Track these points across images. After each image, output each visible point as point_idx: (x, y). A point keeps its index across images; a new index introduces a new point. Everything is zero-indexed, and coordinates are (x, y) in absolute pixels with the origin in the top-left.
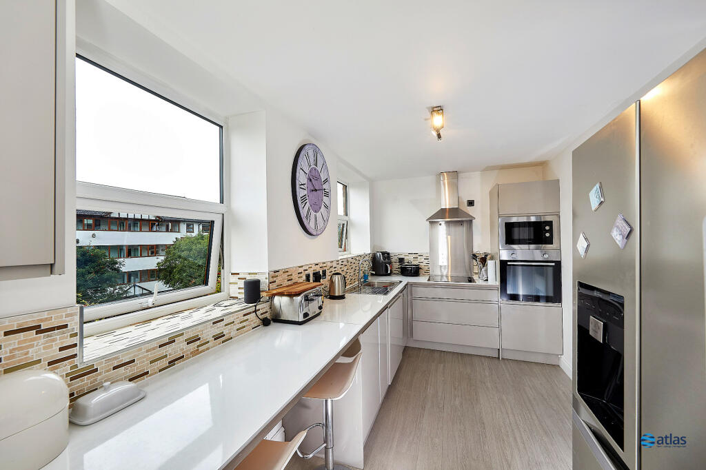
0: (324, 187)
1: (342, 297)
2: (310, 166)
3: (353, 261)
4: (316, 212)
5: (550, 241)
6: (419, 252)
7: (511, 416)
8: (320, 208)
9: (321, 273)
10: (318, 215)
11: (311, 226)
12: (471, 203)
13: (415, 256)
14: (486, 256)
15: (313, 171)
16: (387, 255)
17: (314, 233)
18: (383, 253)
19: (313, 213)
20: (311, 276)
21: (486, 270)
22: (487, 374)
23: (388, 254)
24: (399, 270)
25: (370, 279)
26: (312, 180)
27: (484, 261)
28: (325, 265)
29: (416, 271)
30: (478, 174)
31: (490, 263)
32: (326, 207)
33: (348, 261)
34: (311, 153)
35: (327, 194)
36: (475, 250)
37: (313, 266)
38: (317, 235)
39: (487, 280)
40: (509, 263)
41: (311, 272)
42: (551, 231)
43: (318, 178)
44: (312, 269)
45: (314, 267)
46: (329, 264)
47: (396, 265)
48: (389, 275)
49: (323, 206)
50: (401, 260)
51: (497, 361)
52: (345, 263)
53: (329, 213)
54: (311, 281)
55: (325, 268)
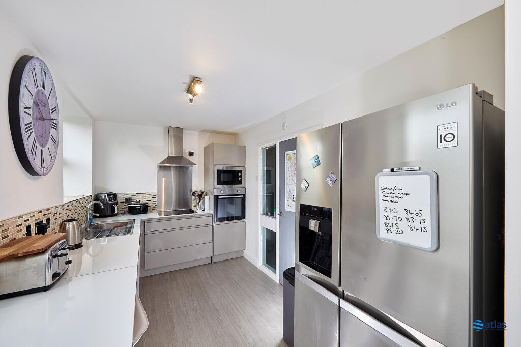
0: (52, 116)
1: (79, 246)
2: (37, 87)
3: (78, 204)
4: (42, 146)
5: (240, 182)
6: (148, 192)
7: (230, 297)
8: (47, 141)
9: (45, 222)
10: (45, 149)
11: (36, 163)
12: (191, 154)
13: (143, 195)
14: (203, 193)
15: (40, 94)
16: (113, 196)
17: (40, 172)
18: (109, 195)
19: (39, 147)
20: (33, 227)
21: (203, 203)
22: (208, 276)
23: (115, 195)
24: (127, 209)
25: (96, 222)
26: (40, 105)
27: (201, 196)
28: (48, 212)
29: (144, 209)
30: (197, 133)
31: (206, 198)
32: (54, 141)
33: (72, 206)
34: (38, 70)
35: (55, 126)
36: (194, 190)
37: (36, 214)
38: (44, 175)
39: (204, 210)
40: (219, 197)
41: (32, 223)
42: (241, 176)
43: (46, 105)
44: (34, 219)
45: (37, 216)
46: (54, 210)
47: (123, 206)
48: (116, 215)
49: (50, 140)
50: (128, 200)
51: (210, 265)
52: (70, 207)
53: (56, 148)
54: (33, 233)
55: (49, 216)
